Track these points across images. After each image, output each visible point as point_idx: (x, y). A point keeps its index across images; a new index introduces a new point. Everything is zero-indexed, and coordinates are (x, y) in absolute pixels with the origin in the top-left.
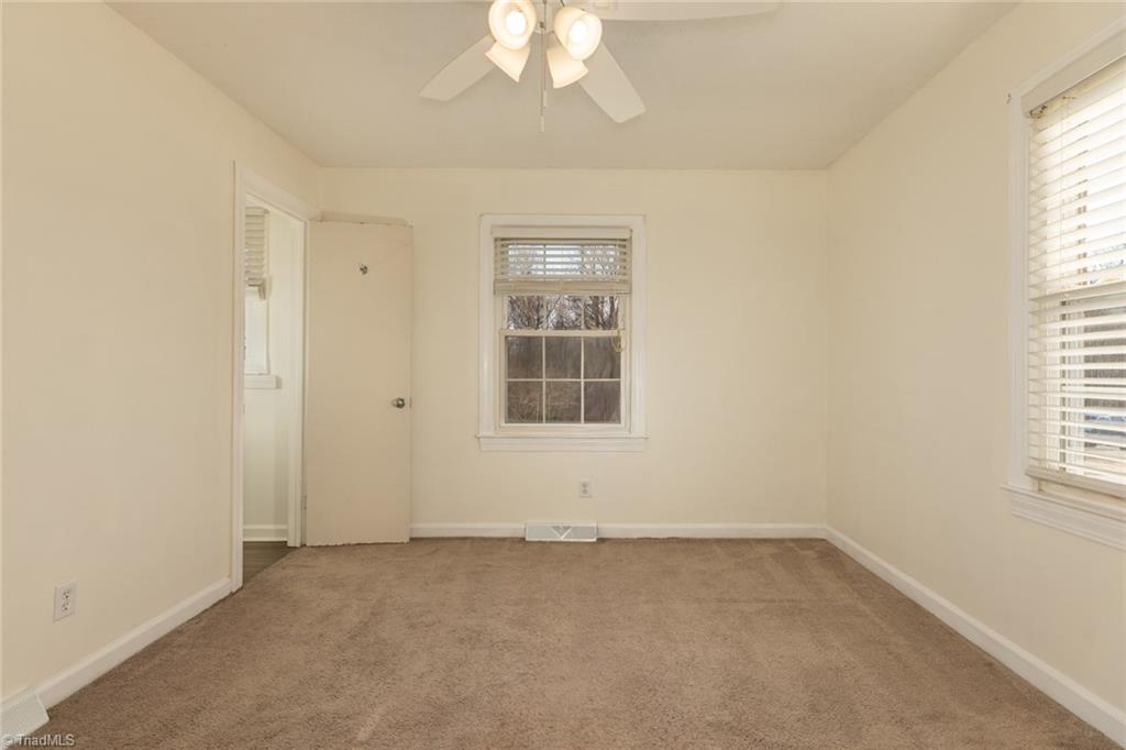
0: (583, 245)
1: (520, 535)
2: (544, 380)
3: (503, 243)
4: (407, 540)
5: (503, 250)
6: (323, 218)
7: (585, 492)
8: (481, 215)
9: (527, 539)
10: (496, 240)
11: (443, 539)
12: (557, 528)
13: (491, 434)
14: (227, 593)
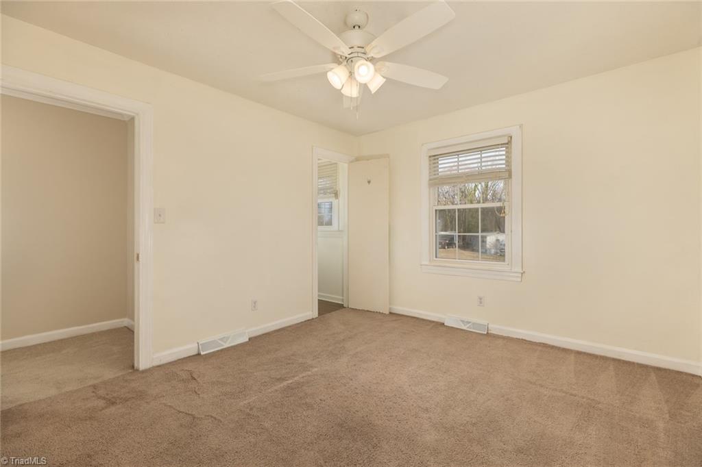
0: (458, 155)
1: (442, 321)
2: (457, 234)
3: (434, 158)
4: (387, 313)
5: (434, 161)
6: (357, 159)
7: (481, 303)
8: (422, 145)
9: (445, 324)
10: (430, 157)
11: (402, 315)
12: (463, 321)
13: (427, 263)
14: (311, 318)
